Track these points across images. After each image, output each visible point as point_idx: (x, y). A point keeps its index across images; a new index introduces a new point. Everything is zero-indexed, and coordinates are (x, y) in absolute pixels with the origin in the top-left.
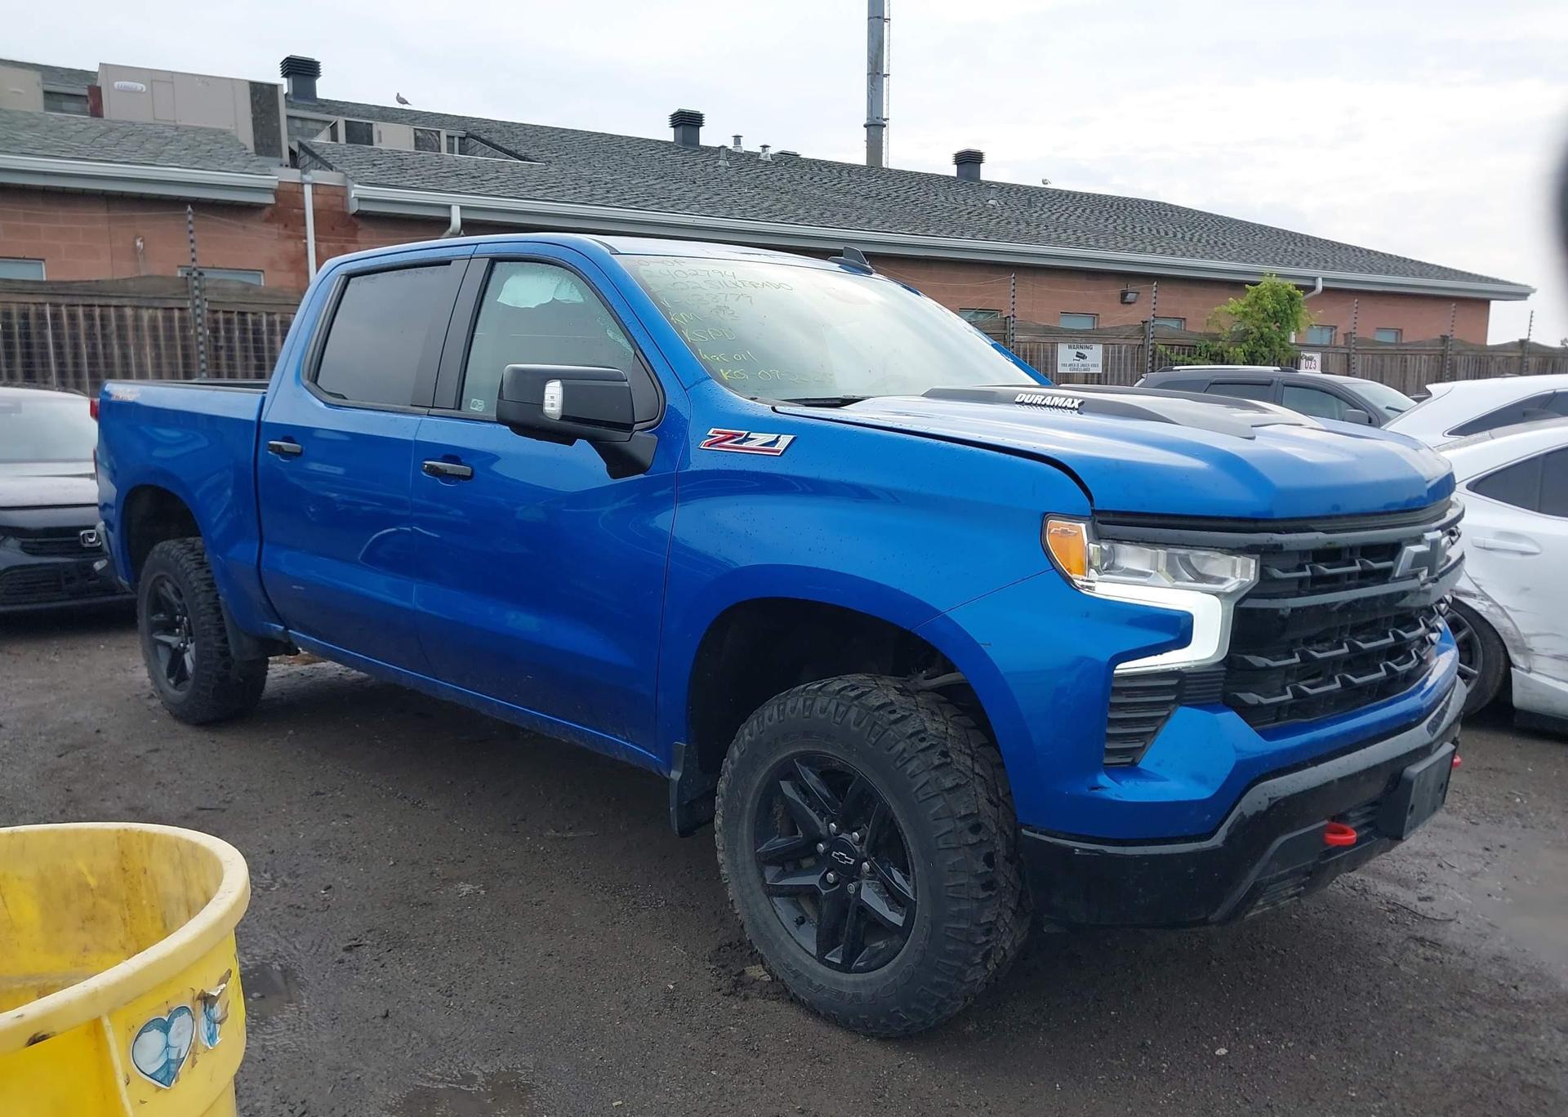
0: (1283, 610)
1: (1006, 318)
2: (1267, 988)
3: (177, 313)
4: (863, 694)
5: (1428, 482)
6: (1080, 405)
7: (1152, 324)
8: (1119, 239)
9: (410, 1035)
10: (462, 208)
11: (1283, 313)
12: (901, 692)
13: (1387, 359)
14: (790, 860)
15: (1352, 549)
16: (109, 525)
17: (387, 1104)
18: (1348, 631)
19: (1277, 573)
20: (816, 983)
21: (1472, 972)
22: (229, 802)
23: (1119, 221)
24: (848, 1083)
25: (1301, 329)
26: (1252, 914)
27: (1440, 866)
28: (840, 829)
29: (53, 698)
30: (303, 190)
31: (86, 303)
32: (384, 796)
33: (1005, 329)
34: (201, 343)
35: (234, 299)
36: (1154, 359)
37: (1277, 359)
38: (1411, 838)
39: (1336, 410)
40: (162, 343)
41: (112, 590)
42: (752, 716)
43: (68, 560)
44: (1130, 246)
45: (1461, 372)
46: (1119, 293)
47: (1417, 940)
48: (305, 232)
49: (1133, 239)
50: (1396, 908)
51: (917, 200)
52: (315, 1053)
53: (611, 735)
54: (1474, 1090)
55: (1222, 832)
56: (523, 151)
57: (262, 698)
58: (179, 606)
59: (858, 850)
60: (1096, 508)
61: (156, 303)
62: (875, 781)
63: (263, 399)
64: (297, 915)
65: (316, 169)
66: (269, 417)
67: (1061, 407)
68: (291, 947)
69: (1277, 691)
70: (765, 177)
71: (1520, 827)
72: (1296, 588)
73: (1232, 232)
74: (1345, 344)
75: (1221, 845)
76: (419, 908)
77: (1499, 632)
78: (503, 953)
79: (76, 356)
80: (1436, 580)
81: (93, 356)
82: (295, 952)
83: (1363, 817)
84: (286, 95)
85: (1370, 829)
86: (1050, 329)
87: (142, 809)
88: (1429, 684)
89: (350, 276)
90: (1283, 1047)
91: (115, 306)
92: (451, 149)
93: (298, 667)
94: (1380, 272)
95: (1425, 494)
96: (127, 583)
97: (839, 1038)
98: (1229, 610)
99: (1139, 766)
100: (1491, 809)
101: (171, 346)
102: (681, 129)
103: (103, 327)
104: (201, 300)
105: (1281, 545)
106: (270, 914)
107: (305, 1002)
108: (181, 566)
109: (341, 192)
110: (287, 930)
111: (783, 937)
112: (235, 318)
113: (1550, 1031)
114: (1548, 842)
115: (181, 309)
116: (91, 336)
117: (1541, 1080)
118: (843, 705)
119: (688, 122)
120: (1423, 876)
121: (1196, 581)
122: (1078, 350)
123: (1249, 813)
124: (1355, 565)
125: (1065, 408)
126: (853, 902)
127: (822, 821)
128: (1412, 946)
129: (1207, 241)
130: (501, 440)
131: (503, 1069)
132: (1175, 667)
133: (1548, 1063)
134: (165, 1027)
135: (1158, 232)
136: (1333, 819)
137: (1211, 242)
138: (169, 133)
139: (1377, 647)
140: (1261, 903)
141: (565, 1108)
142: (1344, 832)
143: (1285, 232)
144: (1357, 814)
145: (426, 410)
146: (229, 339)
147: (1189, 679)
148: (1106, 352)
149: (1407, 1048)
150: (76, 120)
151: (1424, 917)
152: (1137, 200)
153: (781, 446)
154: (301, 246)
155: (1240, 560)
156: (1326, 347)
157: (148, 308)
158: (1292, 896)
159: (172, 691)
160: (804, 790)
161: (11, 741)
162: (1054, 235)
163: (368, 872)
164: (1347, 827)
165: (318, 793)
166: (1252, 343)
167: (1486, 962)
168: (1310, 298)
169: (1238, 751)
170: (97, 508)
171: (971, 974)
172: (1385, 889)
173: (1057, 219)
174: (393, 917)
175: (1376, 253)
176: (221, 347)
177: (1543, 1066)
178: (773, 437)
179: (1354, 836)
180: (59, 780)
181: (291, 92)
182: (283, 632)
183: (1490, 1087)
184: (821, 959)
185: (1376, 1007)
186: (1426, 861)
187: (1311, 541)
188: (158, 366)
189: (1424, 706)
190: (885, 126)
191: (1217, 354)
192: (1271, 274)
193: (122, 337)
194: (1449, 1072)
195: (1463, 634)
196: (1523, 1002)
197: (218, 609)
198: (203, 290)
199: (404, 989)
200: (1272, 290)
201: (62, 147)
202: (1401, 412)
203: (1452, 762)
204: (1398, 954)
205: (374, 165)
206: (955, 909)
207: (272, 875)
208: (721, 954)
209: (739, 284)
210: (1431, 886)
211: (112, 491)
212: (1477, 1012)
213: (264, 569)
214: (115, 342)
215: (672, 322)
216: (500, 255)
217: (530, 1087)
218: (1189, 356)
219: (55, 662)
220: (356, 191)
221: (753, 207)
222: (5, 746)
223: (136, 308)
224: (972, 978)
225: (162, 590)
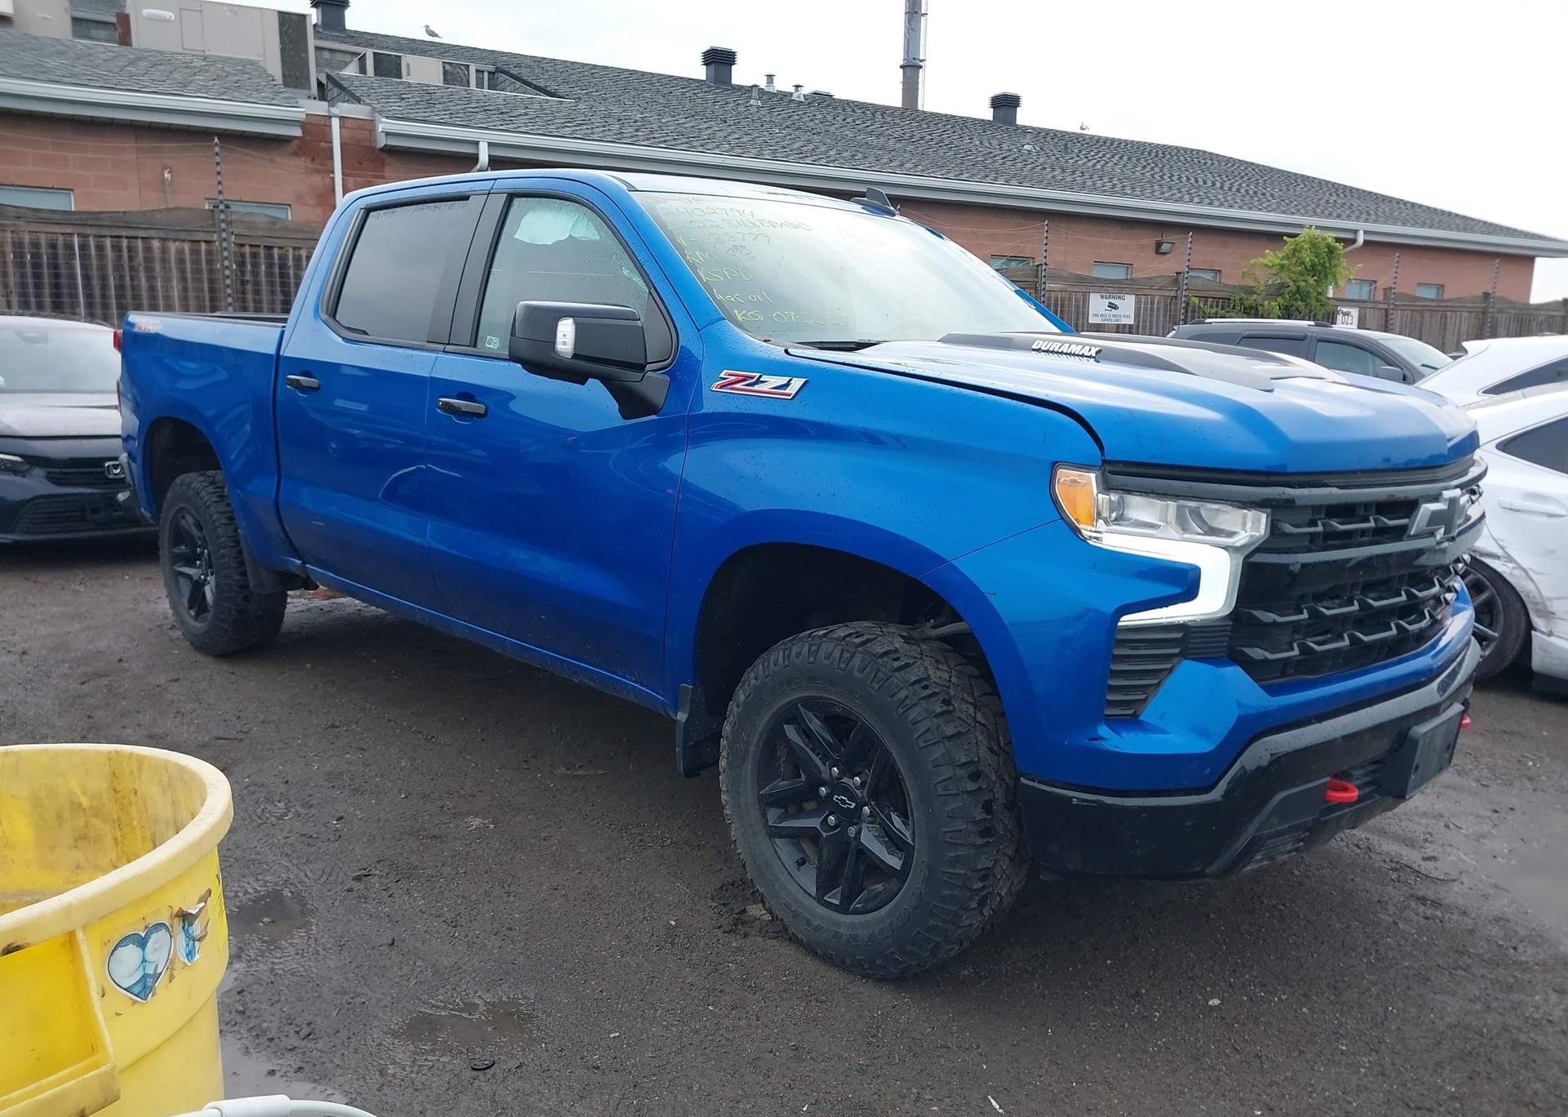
0: (1292, 564)
1: (1038, 266)
2: (1264, 940)
3: (203, 246)
4: (868, 641)
5: (1449, 440)
6: (1097, 353)
7: (1186, 276)
8: (1156, 187)
9: (415, 963)
10: (490, 144)
11: (1322, 265)
12: (906, 640)
13: (1427, 316)
14: (791, 802)
15: (1367, 506)
16: (131, 456)
17: (390, 1029)
18: (1360, 588)
19: (1288, 528)
20: (815, 923)
21: (1471, 932)
22: (246, 733)
23: (1157, 170)
24: (843, 1021)
25: (1339, 283)
26: (1249, 868)
27: (1447, 826)
28: (842, 773)
29: (77, 626)
30: (330, 122)
31: (114, 234)
32: (398, 731)
33: (1037, 277)
34: (228, 277)
35: (260, 233)
36: (1187, 311)
37: (1313, 314)
38: (1415, 798)
39: (1370, 367)
40: (189, 276)
41: (137, 521)
42: (759, 660)
43: (95, 491)
44: (1166, 195)
45: (1501, 329)
46: (1154, 243)
47: (1418, 898)
48: (333, 167)
49: (1170, 188)
50: (1400, 867)
51: (952, 143)
52: (322, 977)
53: (620, 676)
54: (1465, 1047)
55: (1222, 786)
56: (552, 88)
57: (281, 632)
58: (199, 538)
59: (860, 795)
60: (1108, 458)
61: (183, 236)
62: (877, 728)
63: (283, 333)
64: (309, 845)
65: (344, 102)
66: (288, 351)
67: (1078, 355)
68: (302, 874)
69: (1284, 647)
70: (797, 117)
71: (1531, 790)
72: (1307, 543)
73: (1273, 182)
74: (1384, 299)
75: (1220, 799)
76: (429, 841)
77: (1522, 595)
78: (509, 886)
79: (104, 287)
80: (1453, 539)
81: (120, 288)
82: (306, 880)
83: (1366, 775)
84: (315, 26)
85: (1373, 787)
86: (1082, 278)
87: (161, 737)
88: (1442, 644)
89: (369, 210)
90: (1276, 999)
91: (142, 238)
92: (480, 84)
93: (318, 603)
94: (1424, 225)
95: (1446, 452)
96: (149, 515)
97: (835, 976)
98: (1238, 565)
99: (1141, 718)
100: (1503, 772)
101: (198, 280)
102: (713, 67)
103: (131, 258)
104: (228, 233)
105: (1293, 500)
106: (283, 841)
107: (314, 928)
108: (202, 499)
109: (369, 126)
110: (299, 858)
111: (784, 877)
112: (262, 251)
113: (1546, 993)
114: (1558, 806)
115: (207, 242)
116: (118, 267)
117: (1532, 1039)
118: (848, 651)
119: (719, 60)
120: (1429, 836)
121: (1206, 534)
122: (1110, 300)
123: (1251, 767)
124: (1369, 521)
125: (1083, 356)
126: (853, 845)
127: (825, 765)
128: (1413, 904)
129: (1247, 191)
130: (513, 378)
131: (504, 999)
132: (1181, 620)
133: (1541, 1023)
134: (142, 943)
135: (1197, 181)
136: (1336, 776)
137: (1251, 192)
138: (197, 63)
139: (1388, 605)
140: (1258, 857)
141: (563, 1038)
142: (1346, 790)
143: (1328, 182)
144: (1361, 772)
145: (442, 347)
146: (255, 274)
147: (1195, 632)
148: (1138, 302)
149: (1401, 1004)
150: (103, 47)
151: (1427, 877)
152: (1176, 148)
153: (793, 389)
154: (328, 181)
155: (1250, 514)
156: (1364, 302)
157: (175, 240)
158: (1290, 852)
159: (193, 622)
160: (807, 734)
161: (34, 668)
162: (1089, 183)
163: (380, 804)
164: (1350, 785)
165: (333, 726)
166: (1287, 297)
167: (1487, 922)
168: (1351, 252)
169: (1240, 705)
170: (119, 441)
171: (967, 918)
172: (1390, 847)
173: (1094, 166)
174: (403, 848)
175: (1420, 206)
176: (248, 281)
177: (1536, 1026)
178: (784, 380)
179: (1356, 793)
180: (80, 707)
181: (320, 22)
182: (300, 566)
183: (1480, 1045)
184: (820, 900)
185: (1371, 963)
186: (1434, 821)
187: (1324, 496)
188: (185, 299)
189: (1435, 666)
190: (921, 67)
191: (1251, 308)
192: (1311, 226)
193: (149, 269)
194: (1441, 1028)
195: (1484, 596)
196: (1521, 963)
197: (238, 543)
198: (230, 223)
199: (411, 919)
200: (1310, 242)
201: (90, 75)
202: (1436, 369)
203: (1460, 724)
204: (1397, 912)
205: (403, 99)
206: (952, 855)
207: (286, 805)
208: (724, 893)
209: (757, 223)
210: (1436, 847)
211: (135, 422)
212: (1474, 970)
213: (282, 504)
214: (142, 275)
215: (687, 261)
216: (518, 191)
217: (530, 1016)
218: (1222, 309)
219: (79, 592)
220: (384, 125)
221: (784, 147)
222: (29, 672)
223: (163, 240)
224: (967, 923)
225: (183, 523)
